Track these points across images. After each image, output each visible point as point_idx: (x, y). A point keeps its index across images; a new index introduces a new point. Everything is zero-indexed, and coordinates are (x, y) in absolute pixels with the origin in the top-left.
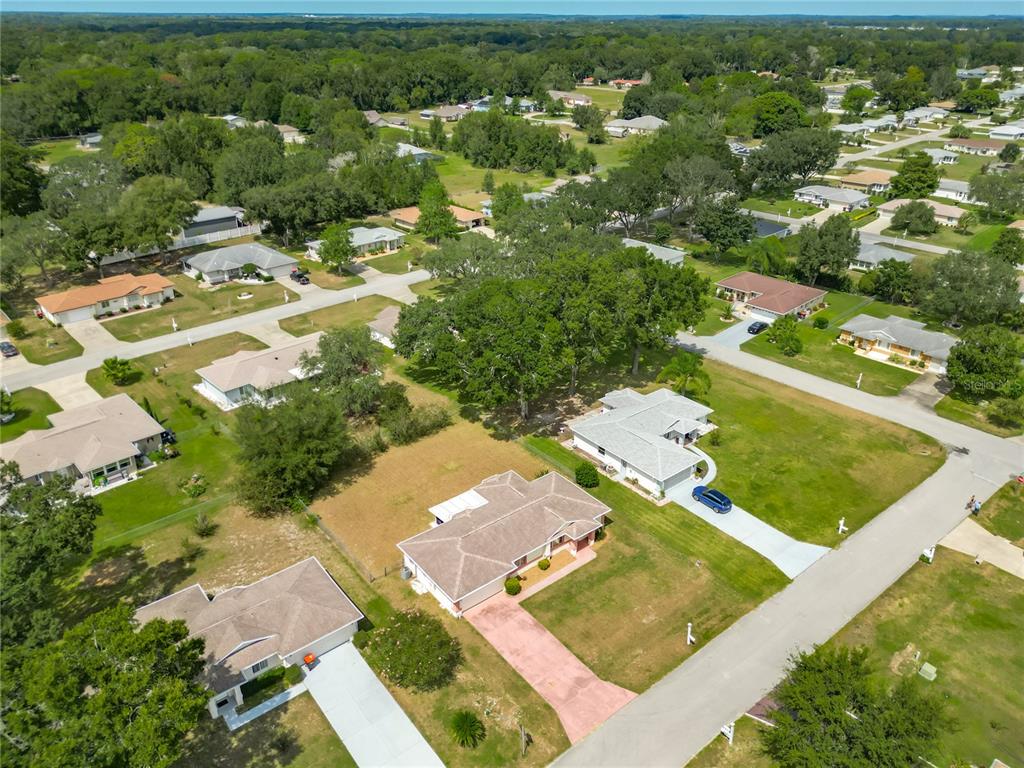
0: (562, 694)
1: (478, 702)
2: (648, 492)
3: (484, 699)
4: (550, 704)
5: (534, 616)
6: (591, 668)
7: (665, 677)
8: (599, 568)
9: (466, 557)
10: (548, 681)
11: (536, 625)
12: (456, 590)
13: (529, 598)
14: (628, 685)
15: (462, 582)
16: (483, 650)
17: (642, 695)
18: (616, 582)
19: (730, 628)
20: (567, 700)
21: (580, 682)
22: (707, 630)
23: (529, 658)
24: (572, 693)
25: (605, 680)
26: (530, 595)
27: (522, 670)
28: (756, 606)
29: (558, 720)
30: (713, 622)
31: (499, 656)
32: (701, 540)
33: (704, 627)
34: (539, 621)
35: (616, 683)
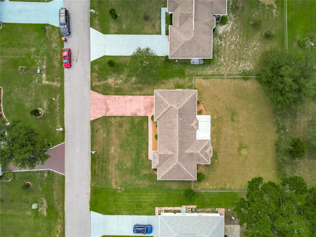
0: (108, 101)
1: (122, 77)
2: (166, 211)
3: (121, 79)
4: (107, 96)
5: (139, 117)
6: (109, 117)
7: (91, 133)
8: (143, 155)
9: (168, 106)
10: (114, 102)
11: (136, 114)
12: (158, 94)
13: (148, 122)
14: (96, 121)
15: (160, 98)
16: (138, 92)
17: (90, 122)
18: (134, 155)
19: (90, 169)
20: (105, 101)
21: (108, 110)
22: (95, 162)
23: (126, 103)
24: (106, 104)
25: (102, 117)
26: (149, 123)
27: (123, 97)
28: (91, 187)
29: (101, 94)
30: (97, 167)
31: (133, 95)
32: (128, 202)
33: (97, 163)
34: (137, 116)
35: (99, 118)
